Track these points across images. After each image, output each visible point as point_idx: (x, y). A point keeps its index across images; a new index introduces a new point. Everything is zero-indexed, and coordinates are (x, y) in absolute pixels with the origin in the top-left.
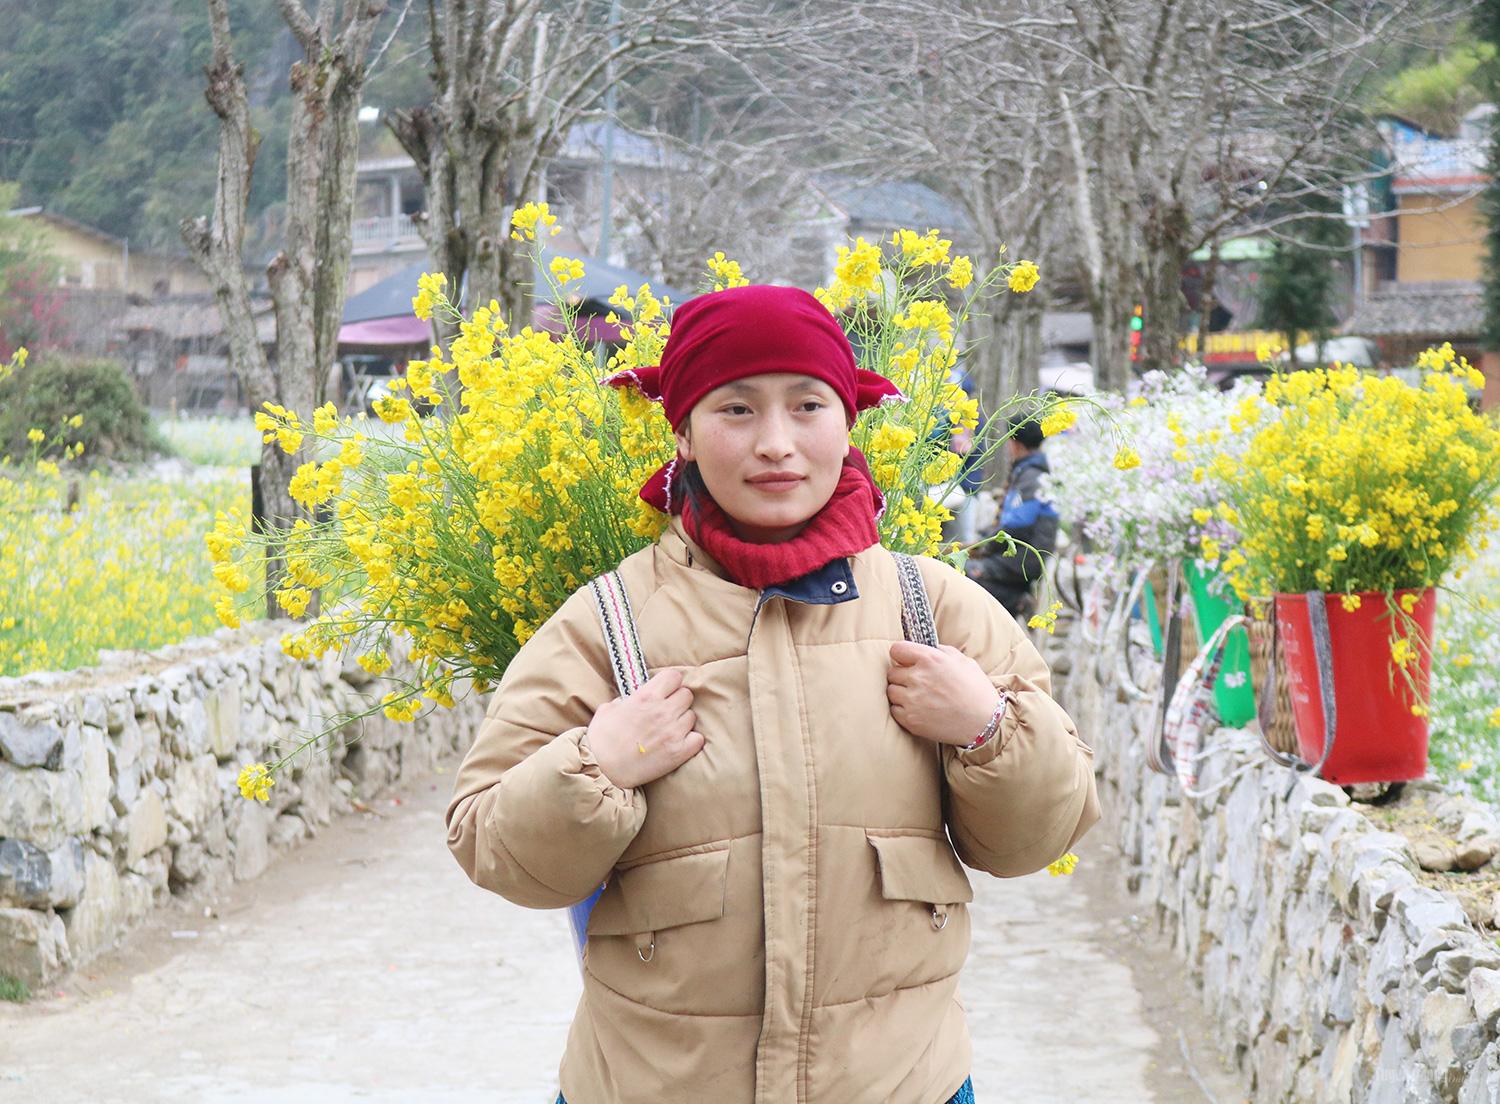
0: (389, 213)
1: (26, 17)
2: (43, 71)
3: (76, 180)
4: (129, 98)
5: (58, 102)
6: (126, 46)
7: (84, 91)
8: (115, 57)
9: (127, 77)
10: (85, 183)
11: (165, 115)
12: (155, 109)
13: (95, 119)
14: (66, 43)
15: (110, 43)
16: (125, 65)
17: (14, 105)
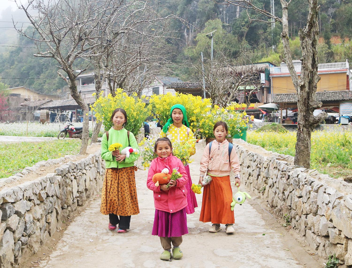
0: (80, 85)
1: (29, 58)
2: (31, 66)
3: (35, 83)
4: (44, 70)
5: (33, 71)
6: (44, 62)
7: (37, 69)
8: (42, 64)
9: (44, 67)
10: (36, 84)
11: (49, 72)
12: (48, 72)
13: (39, 73)
14: (34, 62)
15: (41, 61)
16: (44, 65)
17: (26, 72)
